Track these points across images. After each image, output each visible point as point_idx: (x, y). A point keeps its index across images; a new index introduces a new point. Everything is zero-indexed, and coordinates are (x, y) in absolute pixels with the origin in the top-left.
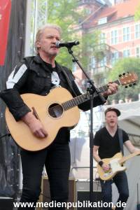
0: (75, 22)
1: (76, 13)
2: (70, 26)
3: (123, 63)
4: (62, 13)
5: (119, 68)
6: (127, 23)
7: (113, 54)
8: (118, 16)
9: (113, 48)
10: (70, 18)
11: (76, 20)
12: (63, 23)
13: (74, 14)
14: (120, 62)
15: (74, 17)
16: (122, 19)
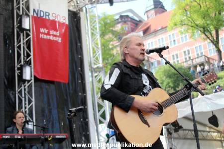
0: (115, 39)
1: (115, 31)
2: (111, 43)
3: (162, 70)
4: (103, 33)
5: (160, 75)
6: (161, 34)
7: (152, 63)
8: (152, 29)
9: (152, 58)
10: (111, 35)
11: (116, 37)
12: (105, 41)
13: (113, 32)
14: (160, 69)
15: (113, 34)
16: (156, 32)
